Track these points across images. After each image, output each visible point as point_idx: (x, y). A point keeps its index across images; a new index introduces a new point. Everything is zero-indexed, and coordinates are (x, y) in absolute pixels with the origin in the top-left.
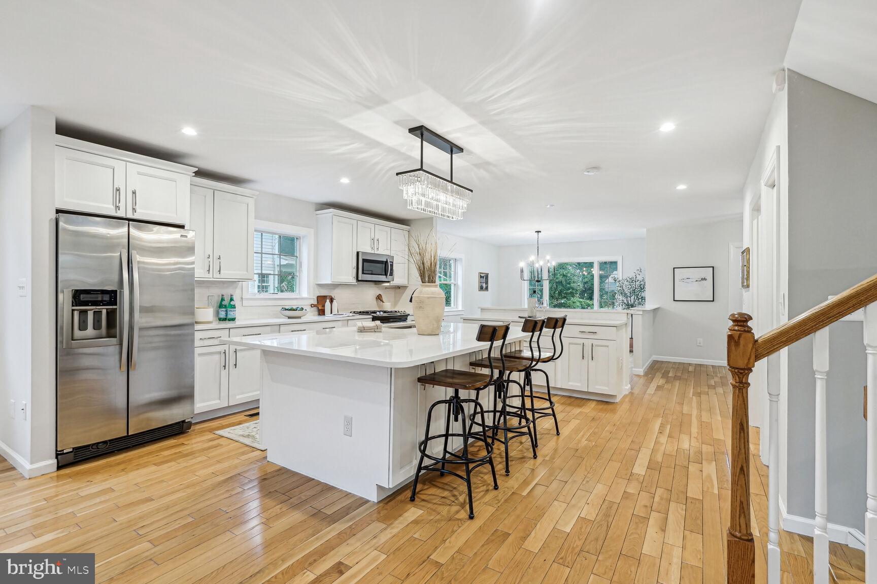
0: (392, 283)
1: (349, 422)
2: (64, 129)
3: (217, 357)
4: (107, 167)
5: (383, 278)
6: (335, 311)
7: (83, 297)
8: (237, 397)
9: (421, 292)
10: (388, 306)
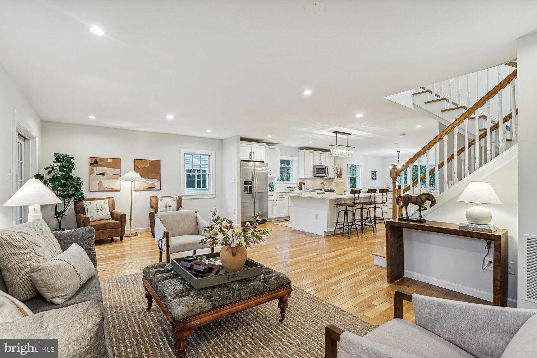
0: (328, 177)
1: (317, 216)
2: (243, 139)
3: (272, 202)
4: (247, 147)
5: (324, 175)
6: (305, 189)
7: (247, 183)
8: (278, 215)
9: (337, 181)
10: (326, 187)
